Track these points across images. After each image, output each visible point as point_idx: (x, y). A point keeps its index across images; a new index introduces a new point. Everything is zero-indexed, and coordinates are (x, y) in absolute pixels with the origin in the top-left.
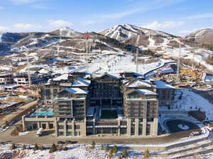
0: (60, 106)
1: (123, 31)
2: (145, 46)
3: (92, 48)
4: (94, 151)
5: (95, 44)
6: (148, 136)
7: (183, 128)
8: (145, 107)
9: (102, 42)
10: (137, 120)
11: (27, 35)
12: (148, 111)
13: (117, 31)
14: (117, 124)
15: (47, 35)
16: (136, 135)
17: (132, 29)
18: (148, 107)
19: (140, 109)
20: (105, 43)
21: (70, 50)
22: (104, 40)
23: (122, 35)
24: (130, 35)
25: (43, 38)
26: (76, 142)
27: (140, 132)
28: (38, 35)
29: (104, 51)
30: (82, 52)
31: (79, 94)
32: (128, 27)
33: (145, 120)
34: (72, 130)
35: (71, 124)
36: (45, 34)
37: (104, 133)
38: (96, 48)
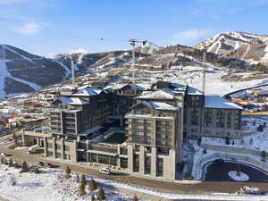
0: (52, 119)
1: (227, 42)
2: (256, 59)
3: (171, 64)
4: (67, 182)
5: (176, 59)
6: (159, 178)
7: (237, 178)
8: (153, 129)
9: (186, 56)
10: (142, 149)
11: (106, 54)
12: (158, 136)
13: (218, 42)
14: (115, 151)
15: (126, 54)
16: (141, 174)
17: (242, 38)
18: (158, 129)
19: (146, 131)
20: (190, 57)
21: (145, 68)
22: (190, 54)
23: (224, 47)
24: (237, 46)
25: (121, 57)
26: (57, 167)
27: (147, 170)
28: (118, 53)
29: (187, 67)
30: (158, 69)
31: (75, 105)
32: (236, 35)
33: (154, 150)
34: (60, 151)
35: (60, 142)
36: (124, 52)
37: (101, 161)
38: (177, 64)
